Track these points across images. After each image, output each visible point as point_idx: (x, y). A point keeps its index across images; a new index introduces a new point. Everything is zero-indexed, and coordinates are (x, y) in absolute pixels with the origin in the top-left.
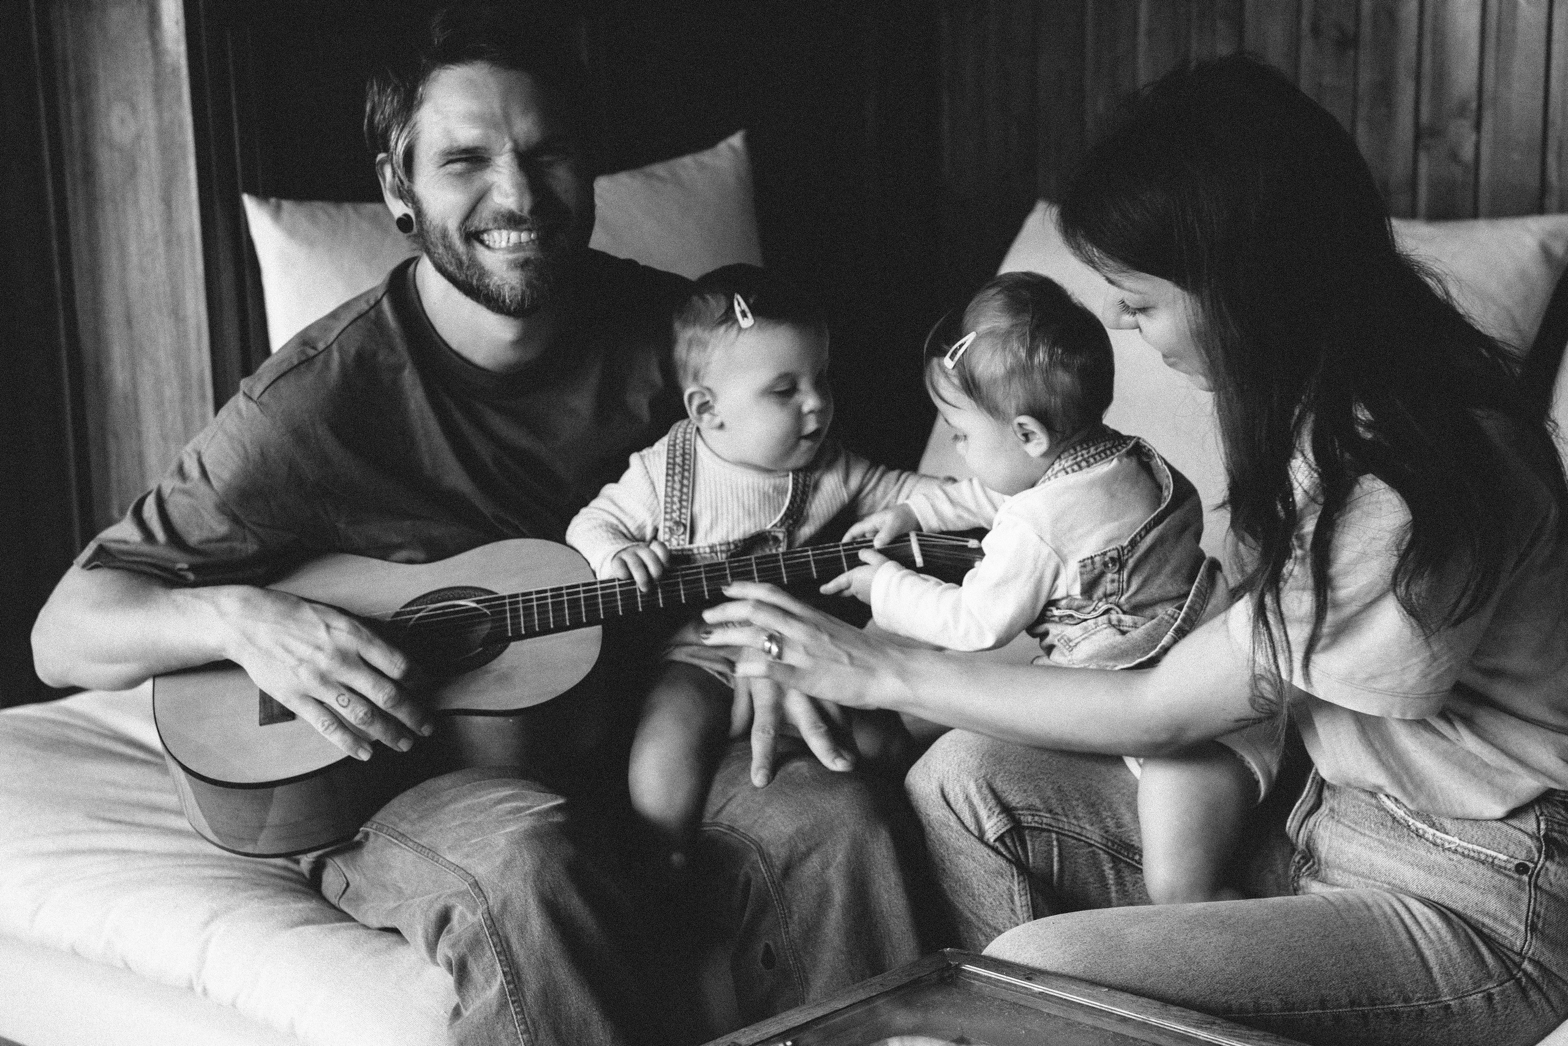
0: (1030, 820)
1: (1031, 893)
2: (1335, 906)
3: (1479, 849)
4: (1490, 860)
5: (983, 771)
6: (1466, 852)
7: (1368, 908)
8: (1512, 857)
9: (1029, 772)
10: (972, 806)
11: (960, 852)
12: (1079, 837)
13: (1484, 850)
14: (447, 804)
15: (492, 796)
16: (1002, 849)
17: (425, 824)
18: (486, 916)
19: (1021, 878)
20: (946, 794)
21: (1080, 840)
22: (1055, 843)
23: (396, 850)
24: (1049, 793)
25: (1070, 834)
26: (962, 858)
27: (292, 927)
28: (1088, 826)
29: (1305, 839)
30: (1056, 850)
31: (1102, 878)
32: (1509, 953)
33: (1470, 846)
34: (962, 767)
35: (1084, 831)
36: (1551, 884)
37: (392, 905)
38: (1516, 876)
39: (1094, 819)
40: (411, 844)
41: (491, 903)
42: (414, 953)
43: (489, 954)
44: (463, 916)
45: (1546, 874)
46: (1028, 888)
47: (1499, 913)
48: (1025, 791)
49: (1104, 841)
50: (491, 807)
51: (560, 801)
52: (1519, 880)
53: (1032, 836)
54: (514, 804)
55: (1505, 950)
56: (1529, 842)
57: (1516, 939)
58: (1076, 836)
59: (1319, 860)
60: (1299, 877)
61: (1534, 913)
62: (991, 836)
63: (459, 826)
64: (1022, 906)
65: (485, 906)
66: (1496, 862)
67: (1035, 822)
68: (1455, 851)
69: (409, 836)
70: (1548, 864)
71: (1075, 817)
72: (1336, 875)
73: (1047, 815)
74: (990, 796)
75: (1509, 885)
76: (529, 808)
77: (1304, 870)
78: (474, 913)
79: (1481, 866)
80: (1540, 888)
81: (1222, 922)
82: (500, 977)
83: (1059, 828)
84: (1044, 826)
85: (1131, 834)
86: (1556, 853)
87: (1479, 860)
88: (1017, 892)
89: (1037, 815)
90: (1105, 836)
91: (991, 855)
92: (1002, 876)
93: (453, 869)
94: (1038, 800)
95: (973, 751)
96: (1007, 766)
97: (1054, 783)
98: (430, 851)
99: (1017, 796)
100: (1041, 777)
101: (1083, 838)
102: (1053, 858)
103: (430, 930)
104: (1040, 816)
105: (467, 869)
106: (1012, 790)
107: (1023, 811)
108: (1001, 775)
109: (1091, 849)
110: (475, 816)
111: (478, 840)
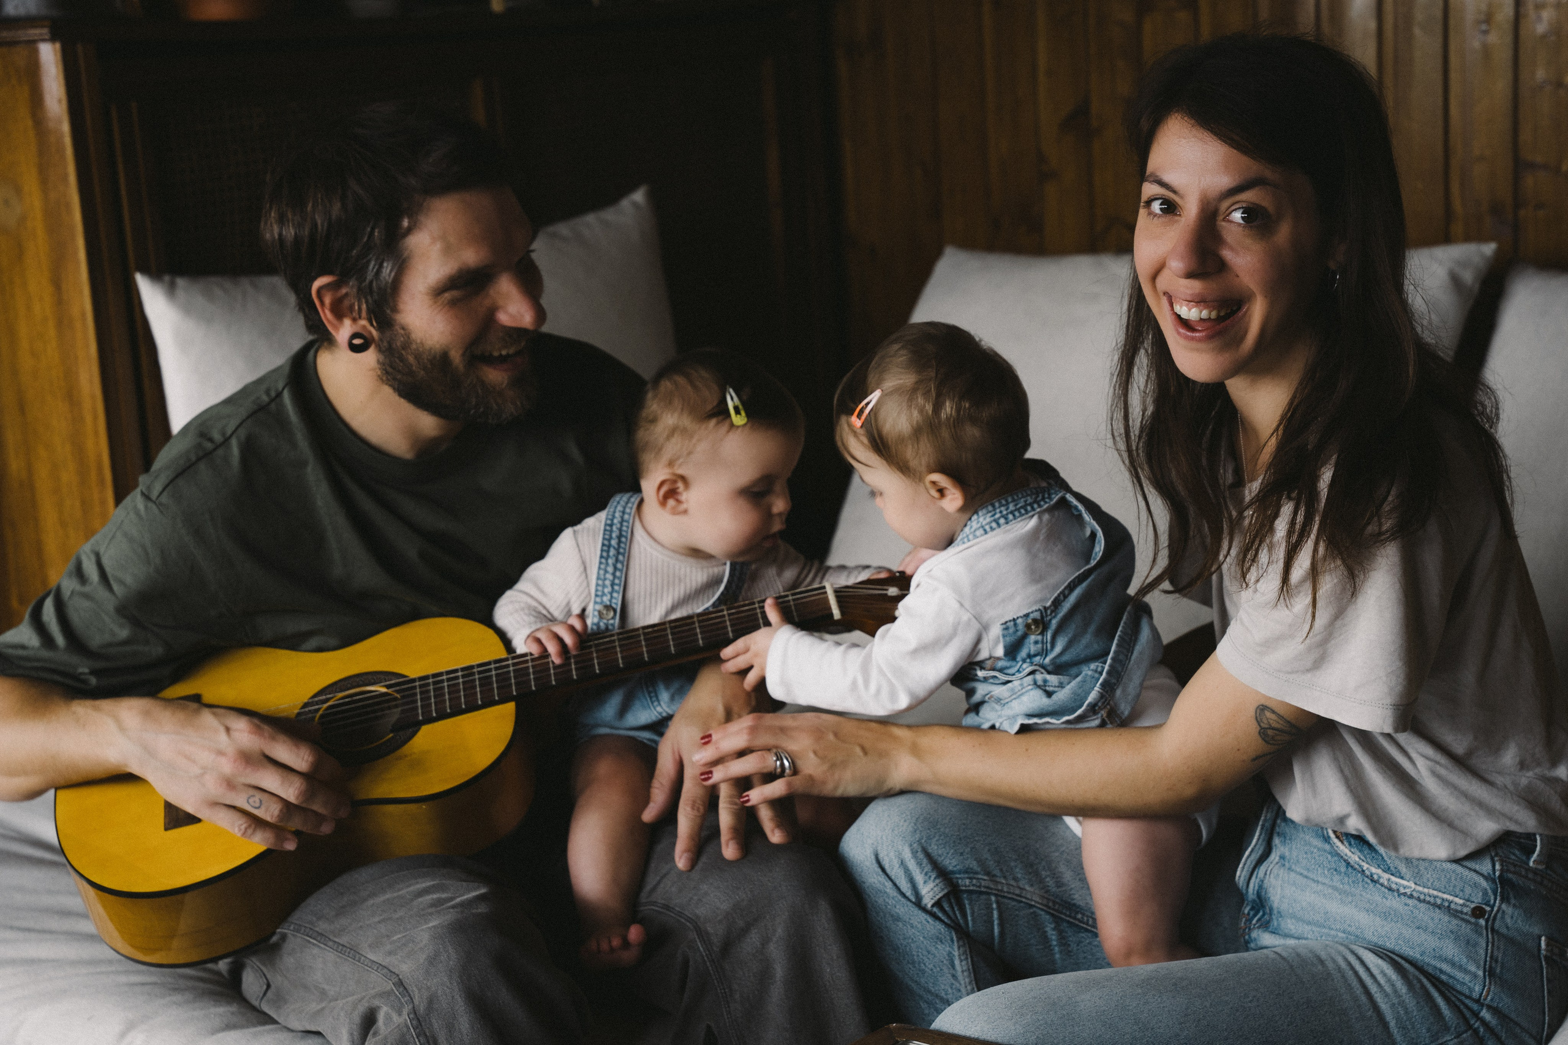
0: (967, 883)
1: (972, 957)
2: (1288, 962)
3: (1435, 893)
4: (1446, 904)
5: (917, 836)
6: (1422, 897)
7: (1322, 962)
8: (1468, 900)
9: (965, 834)
10: (907, 871)
11: (898, 919)
12: (1019, 898)
13: (1440, 894)
14: (365, 900)
15: (412, 888)
16: (940, 915)
17: (343, 921)
18: (412, 1016)
19: (961, 943)
20: (881, 861)
21: (1021, 902)
22: (994, 906)
23: (316, 951)
24: (986, 855)
25: (1010, 896)
26: (900, 924)
27: (213, 1034)
28: (1027, 888)
29: (1256, 888)
30: (995, 914)
31: (1045, 939)
32: (1467, 1001)
33: (1426, 890)
34: (896, 832)
35: (1024, 892)
36: (1507, 928)
37: (314, 1006)
38: (1473, 920)
39: (1033, 878)
40: (330, 943)
41: (416, 1002)
44: (388, 1018)
45: (1503, 918)
46: (968, 953)
47: (1456, 959)
48: (962, 854)
49: (1045, 902)
50: (412, 900)
51: (483, 891)
52: (1477, 924)
53: (971, 900)
54: (435, 896)
55: (1463, 998)
56: (1484, 883)
57: (1475, 984)
58: (1015, 897)
59: (1271, 909)
60: (1250, 929)
61: (1491, 957)
62: (928, 901)
63: (379, 922)
64: (963, 971)
65: (411, 1006)
66: (1453, 906)
67: (973, 885)
68: (1411, 896)
69: (327, 935)
70: (1504, 906)
71: (1013, 878)
72: (1289, 925)
73: (985, 878)
74: (925, 861)
75: (1466, 929)
76: (452, 899)
77: (1254, 922)
78: (400, 1014)
79: (1437, 910)
80: (1498, 932)
81: (1175, 984)
83: (998, 890)
84: (983, 889)
85: (1072, 892)
86: (1511, 895)
87: (1435, 905)
88: (957, 957)
89: (975, 878)
90: (1046, 895)
91: (930, 920)
92: (941, 941)
93: (375, 968)
94: (975, 863)
95: (907, 815)
96: (942, 830)
97: (990, 844)
98: (351, 949)
99: (954, 860)
100: (977, 839)
101: (1024, 900)
102: (993, 921)
103: (355, 1033)
104: (978, 879)
105: (391, 968)
106: (948, 853)
107: (960, 874)
108: (937, 838)
109: (1032, 911)
110: (395, 911)
111: (399, 936)
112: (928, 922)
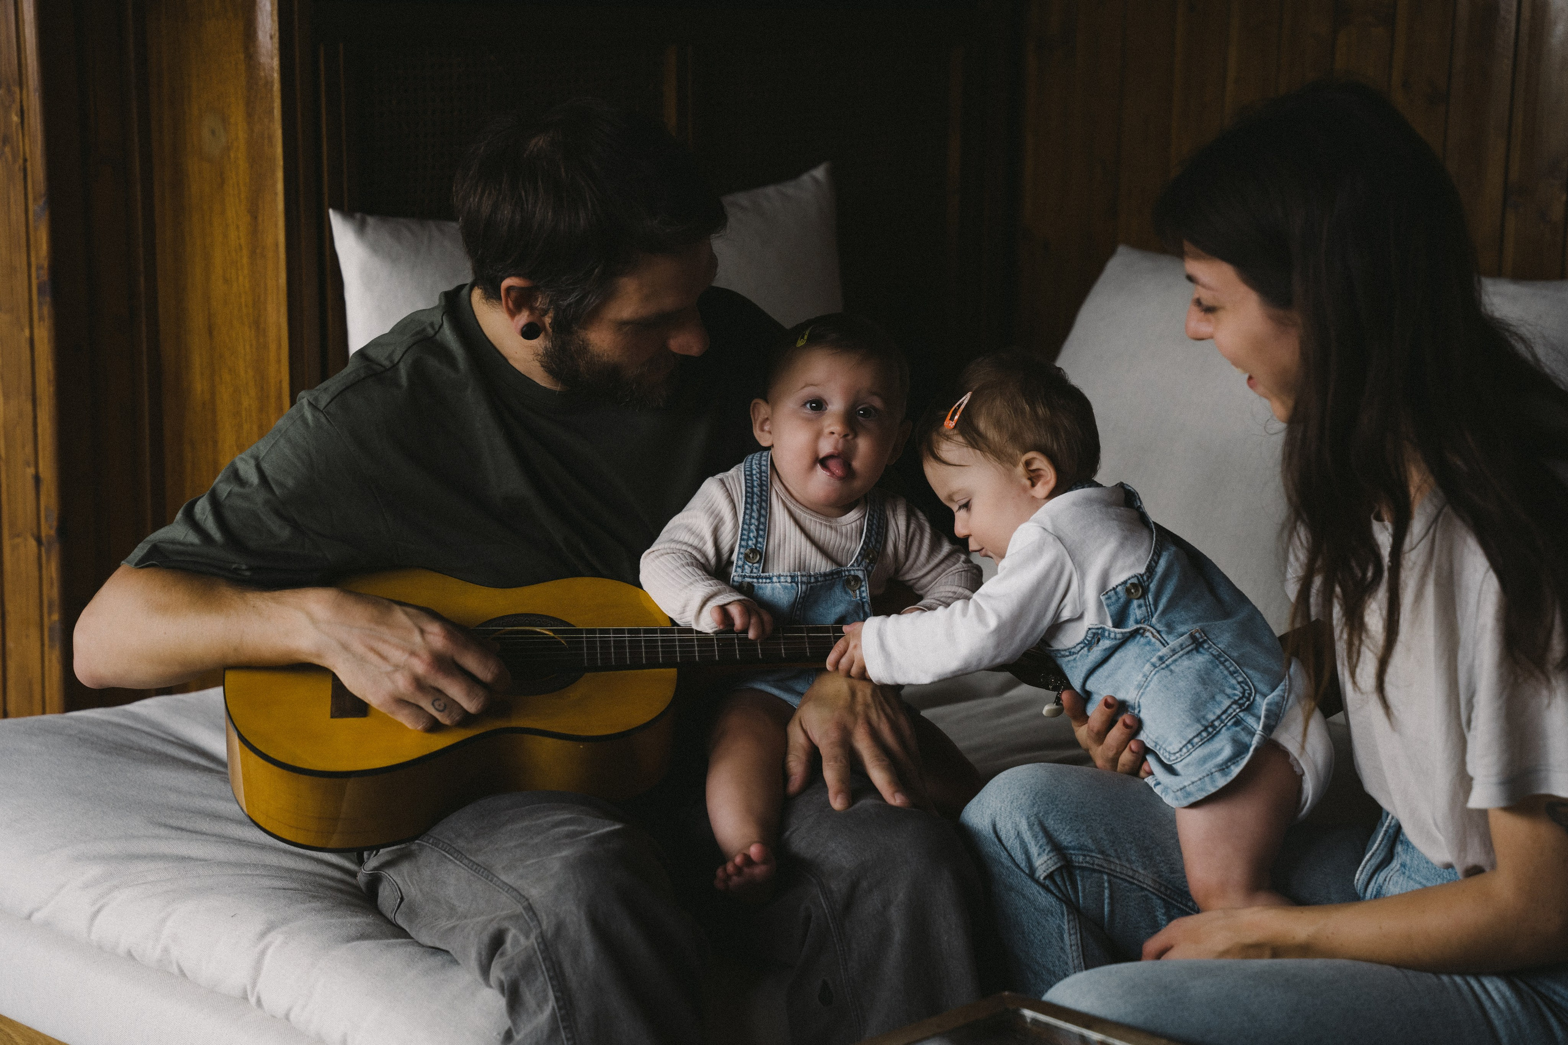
0: (1081, 860)
1: (1081, 932)
5: (1035, 809)
9: (1082, 812)
10: (1023, 843)
11: (1011, 888)
12: (1131, 880)
14: (504, 824)
15: (548, 819)
16: (1052, 888)
17: (481, 842)
18: (540, 940)
19: (1071, 917)
20: (998, 830)
21: (1134, 884)
22: (1106, 885)
23: (451, 866)
24: (1101, 834)
25: (1122, 876)
26: (1013, 894)
27: (348, 941)
28: (1141, 870)
29: (1374, 893)
30: (1107, 893)
34: (1015, 804)
35: (1136, 874)
37: (446, 924)
39: (1147, 862)
40: (466, 861)
41: (544, 926)
42: (467, 975)
43: (541, 979)
44: (516, 940)
46: (1078, 928)
48: (1077, 831)
49: (1157, 886)
50: (548, 829)
51: (617, 827)
53: (1083, 878)
54: (571, 828)
58: (1128, 878)
62: (1041, 874)
63: (515, 847)
64: (1071, 946)
65: (538, 931)
67: (1087, 862)
69: (463, 853)
71: (1127, 860)
73: (1099, 856)
74: (1041, 834)
76: (587, 832)
78: (527, 937)
82: (551, 1002)
83: (1111, 870)
84: (1095, 867)
88: (1067, 931)
89: (1089, 856)
90: (1158, 880)
91: (1042, 893)
92: (1052, 915)
93: (506, 889)
94: (1090, 841)
95: (1027, 789)
96: (1060, 806)
97: (1106, 824)
98: (485, 869)
99: (1069, 836)
100: (1094, 818)
101: (1136, 882)
102: (1104, 900)
103: (483, 953)
104: (1091, 856)
105: (521, 891)
106: (1064, 829)
107: (1074, 850)
108: (1053, 814)
109: (1143, 894)
110: (532, 838)
111: (534, 861)
112: (1040, 894)
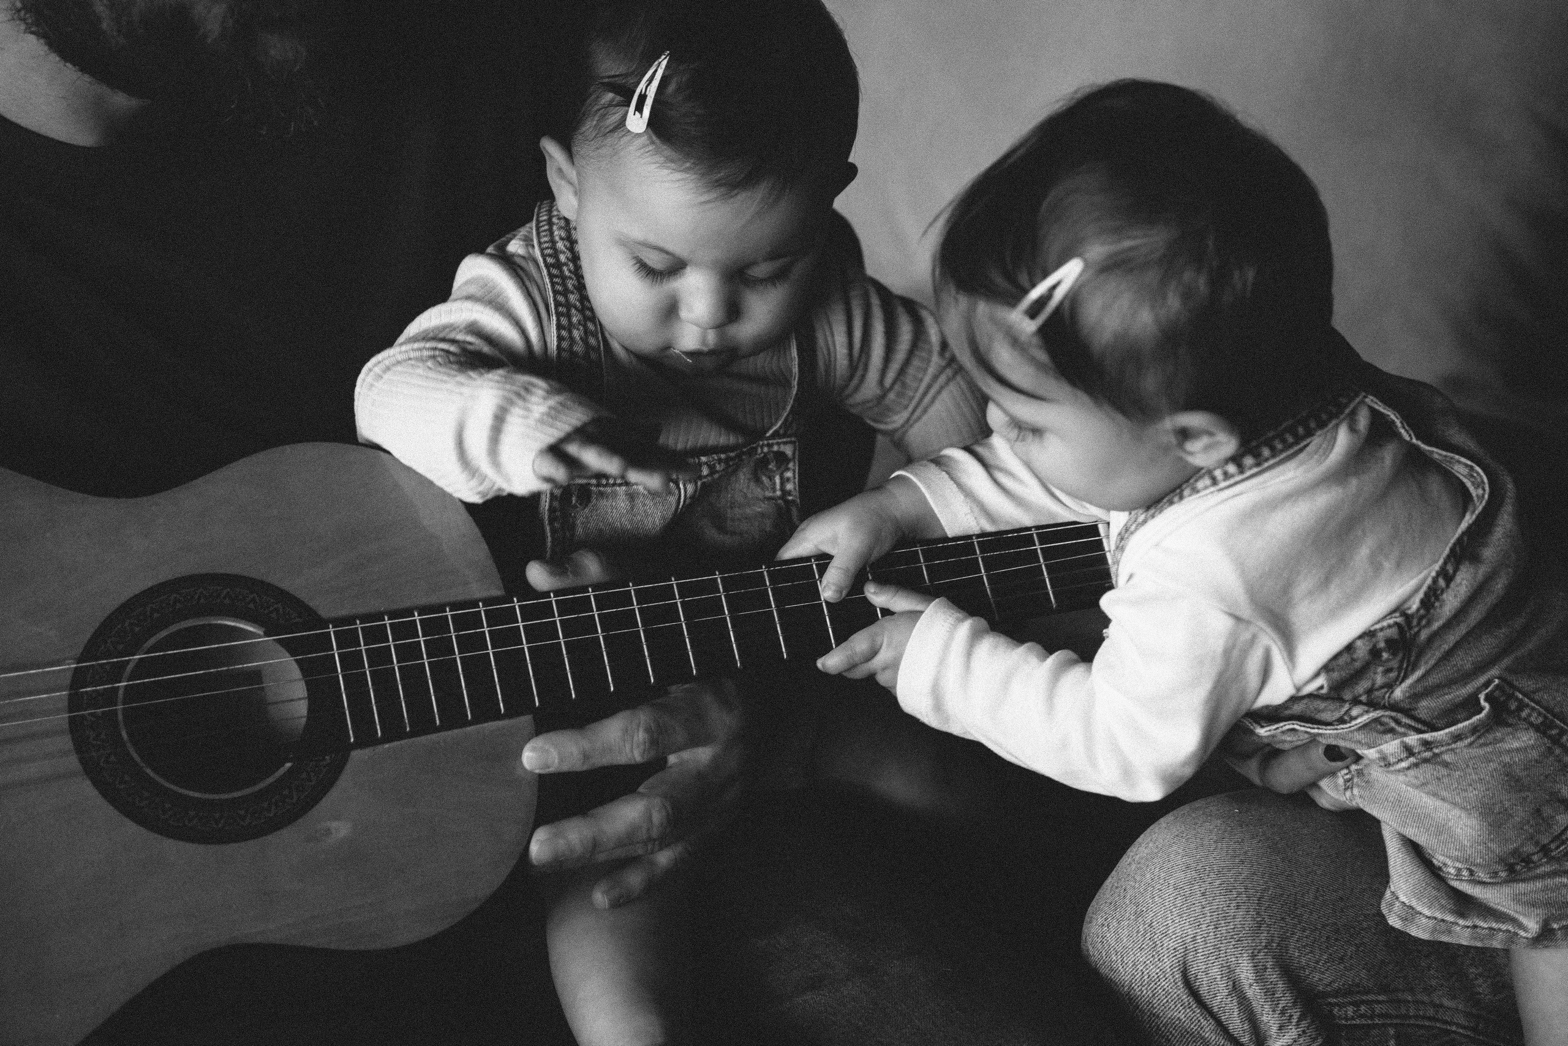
0: (1350, 1013)
9: (1344, 920)
10: (1244, 1002)
12: (1432, 1023)
20: (1193, 981)
21: (1434, 1028)
22: (1392, 1042)
24: (1381, 955)
25: (1417, 1022)
28: (1446, 1002)
34: (1223, 930)
35: (1440, 1011)
39: (1456, 985)
48: (1342, 960)
58: (1428, 1023)
67: (1362, 1016)
73: (1380, 998)
74: (1281, 987)
83: (1400, 1016)
84: (1375, 1020)
89: (1363, 1002)
90: (1474, 1011)
94: (1363, 974)
96: (1305, 916)
99: (1329, 973)
100: (1364, 924)
101: (1438, 1025)
104: (1368, 1002)
106: (1317, 962)
107: (1336, 997)
108: (1298, 934)
